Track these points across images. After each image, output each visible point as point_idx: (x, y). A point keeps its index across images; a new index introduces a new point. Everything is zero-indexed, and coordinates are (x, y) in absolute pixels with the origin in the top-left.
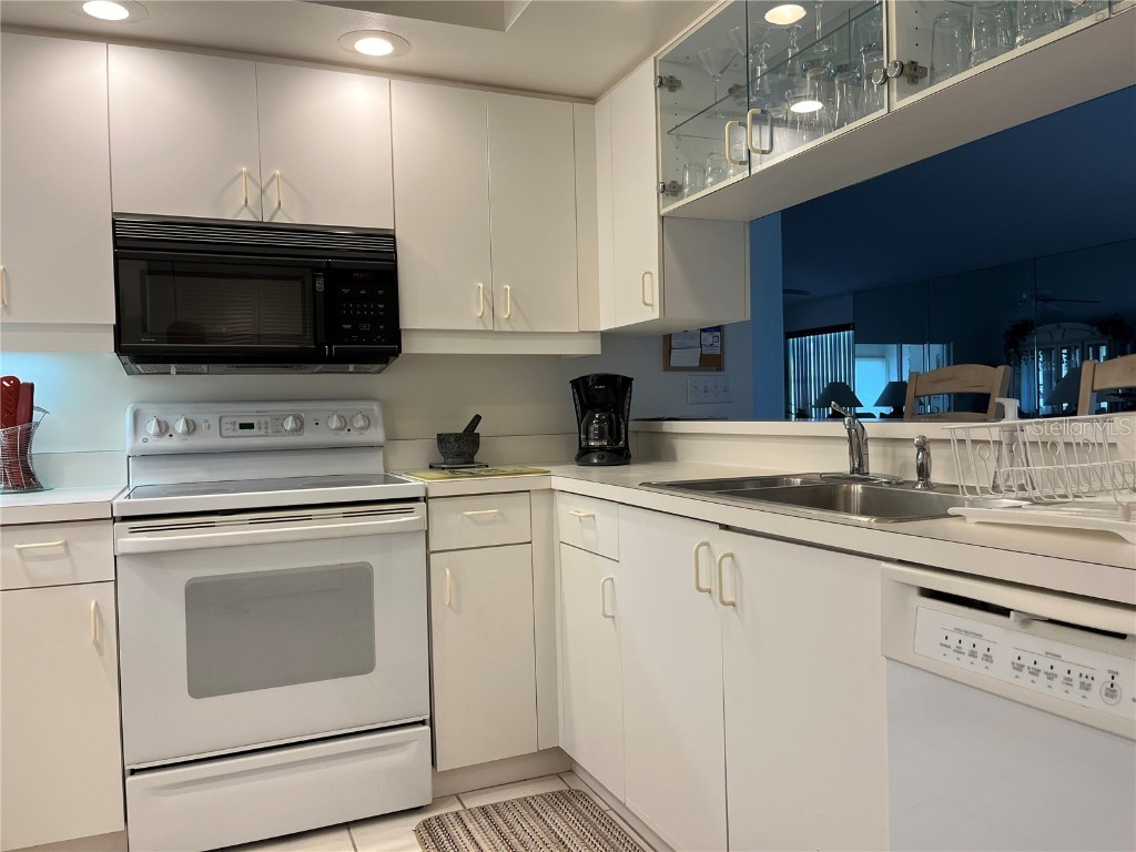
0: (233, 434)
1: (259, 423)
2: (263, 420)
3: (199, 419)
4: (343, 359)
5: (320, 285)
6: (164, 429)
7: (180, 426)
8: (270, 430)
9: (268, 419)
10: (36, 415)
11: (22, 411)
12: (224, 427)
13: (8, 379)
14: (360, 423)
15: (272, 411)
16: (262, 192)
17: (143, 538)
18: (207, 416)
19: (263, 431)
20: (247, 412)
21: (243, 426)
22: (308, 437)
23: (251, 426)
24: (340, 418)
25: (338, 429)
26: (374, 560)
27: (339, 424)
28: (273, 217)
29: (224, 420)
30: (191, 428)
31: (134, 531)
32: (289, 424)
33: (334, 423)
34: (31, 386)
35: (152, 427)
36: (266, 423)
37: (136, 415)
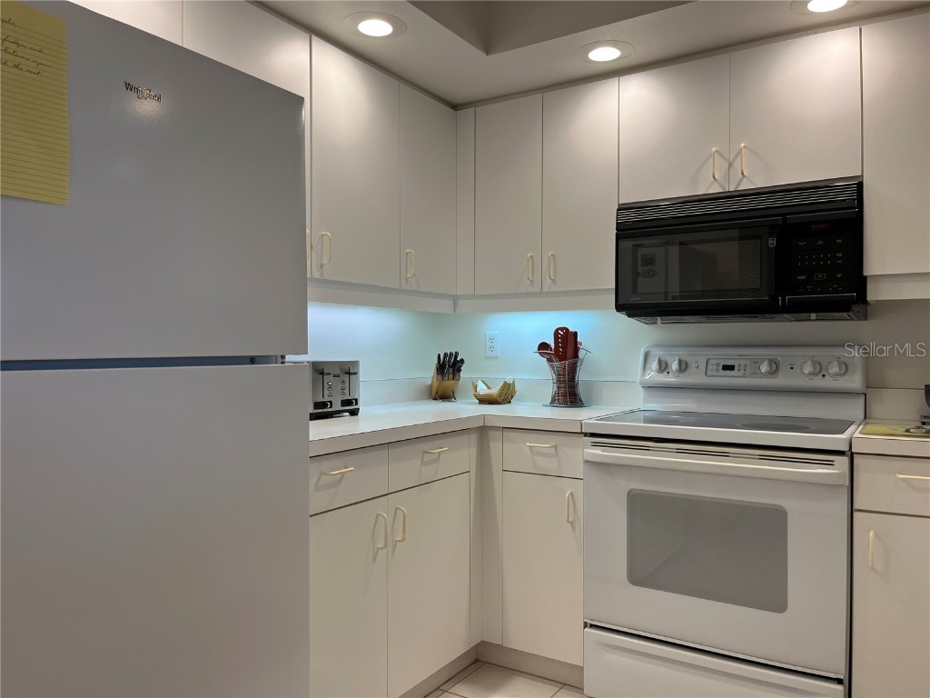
0: (716, 374)
1: (739, 365)
2: (743, 363)
3: (691, 360)
4: (799, 309)
5: (772, 242)
6: (663, 367)
7: (675, 366)
8: (747, 372)
9: (748, 362)
10: (581, 353)
11: (570, 351)
12: (710, 367)
13: (562, 329)
14: (834, 369)
15: (753, 355)
16: (730, 165)
17: (598, 451)
18: (698, 359)
19: (742, 372)
20: (729, 356)
21: (726, 368)
22: (781, 381)
23: (731, 368)
24: (814, 363)
25: (811, 374)
26: (789, 504)
27: (811, 369)
28: (738, 185)
29: (711, 362)
30: (683, 366)
31: (595, 445)
32: (764, 368)
33: (808, 369)
34: (575, 334)
35: (655, 365)
36: (745, 365)
37: (647, 356)
